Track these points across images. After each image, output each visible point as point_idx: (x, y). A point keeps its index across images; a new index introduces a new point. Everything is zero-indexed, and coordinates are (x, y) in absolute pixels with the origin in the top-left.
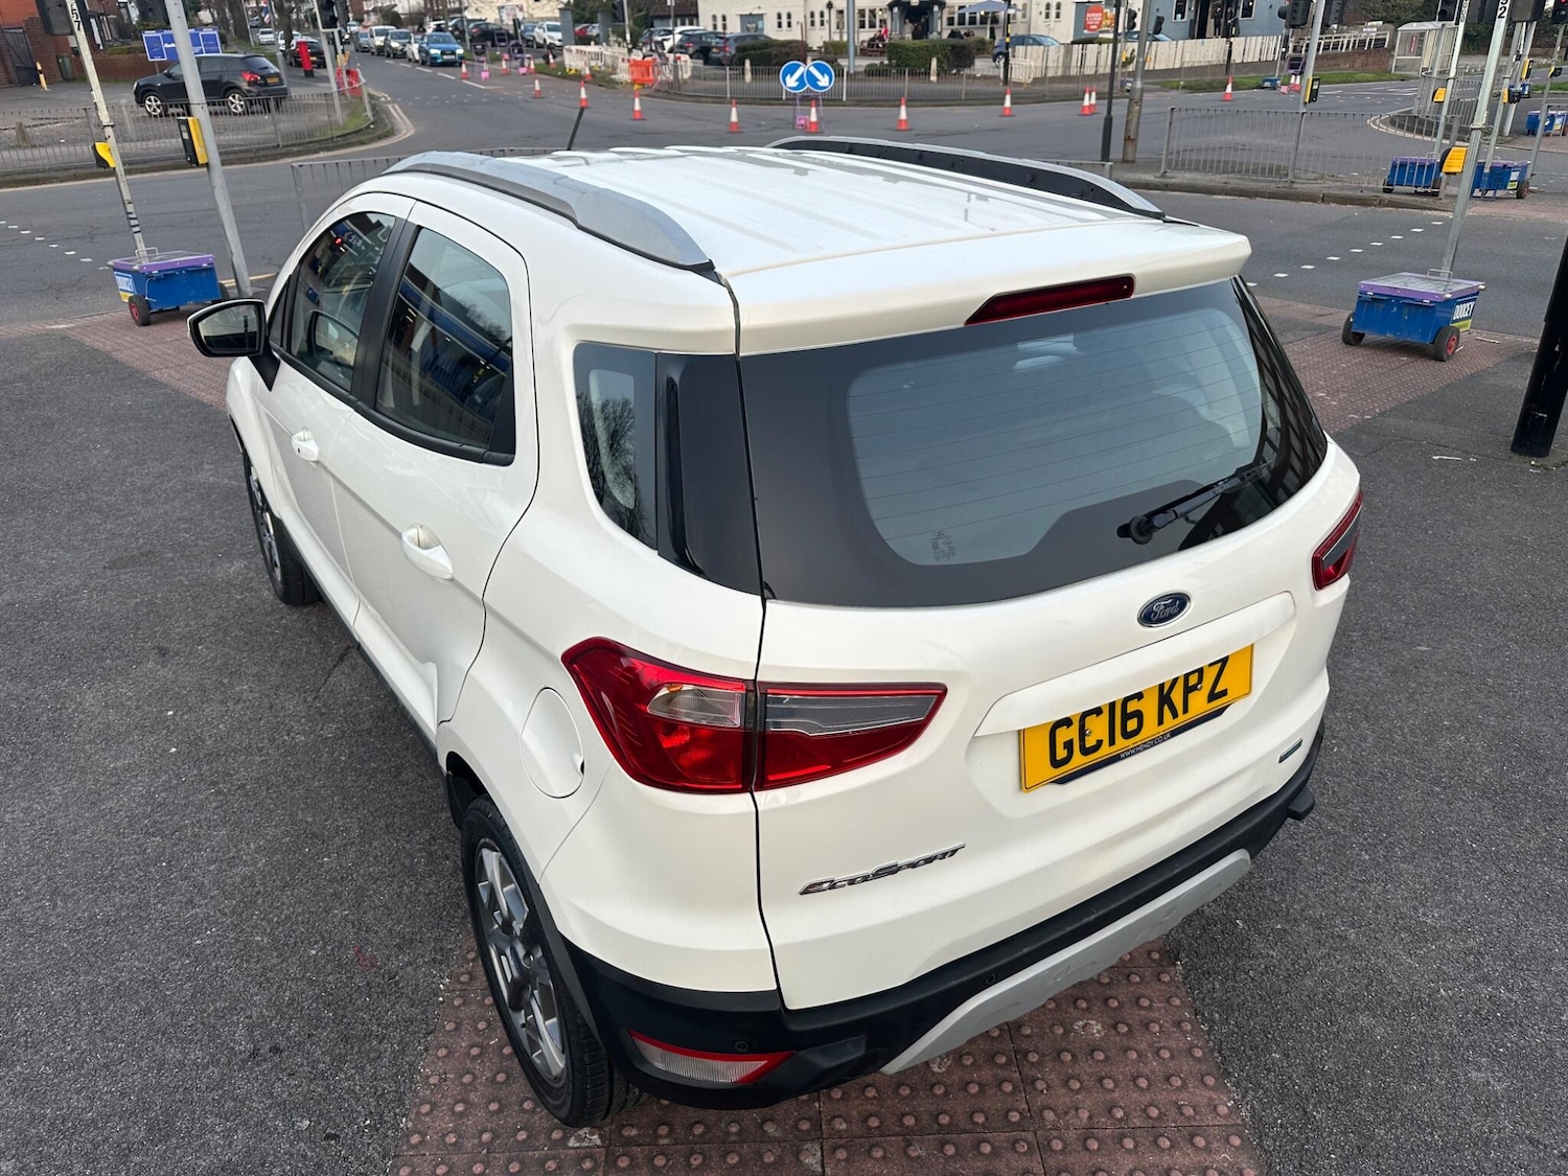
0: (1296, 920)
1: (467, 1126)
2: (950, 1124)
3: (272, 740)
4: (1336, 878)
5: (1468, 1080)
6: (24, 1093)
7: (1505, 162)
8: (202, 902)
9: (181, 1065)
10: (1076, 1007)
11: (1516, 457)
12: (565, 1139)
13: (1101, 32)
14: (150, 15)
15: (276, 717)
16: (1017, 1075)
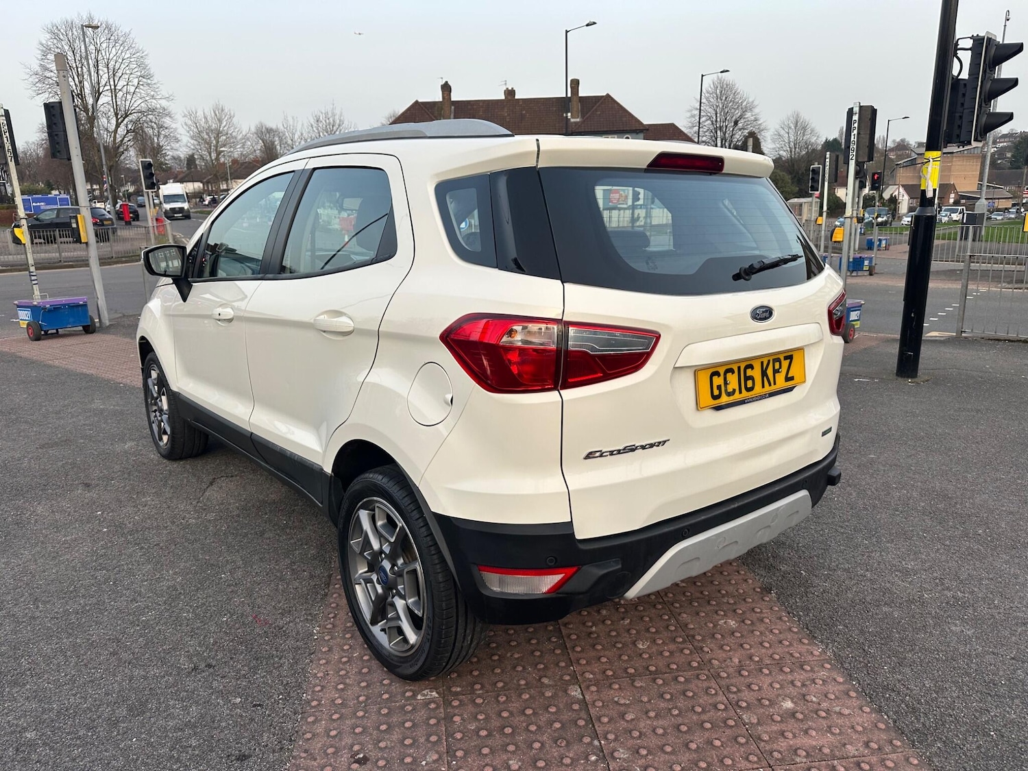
0: (835, 570)
1: (348, 695)
2: (656, 670)
3: (173, 523)
4: (852, 551)
5: (951, 631)
6: (35, 698)
7: (860, 255)
8: (142, 600)
9: (145, 678)
10: (718, 615)
11: (900, 379)
12: (414, 696)
13: (619, 204)
14: (58, 154)
15: (173, 512)
16: (691, 646)
